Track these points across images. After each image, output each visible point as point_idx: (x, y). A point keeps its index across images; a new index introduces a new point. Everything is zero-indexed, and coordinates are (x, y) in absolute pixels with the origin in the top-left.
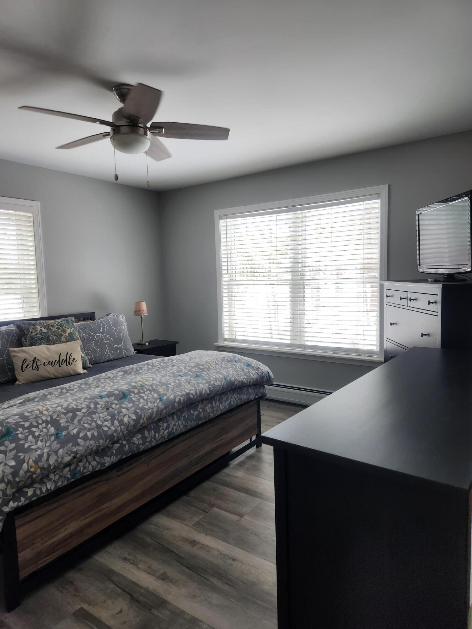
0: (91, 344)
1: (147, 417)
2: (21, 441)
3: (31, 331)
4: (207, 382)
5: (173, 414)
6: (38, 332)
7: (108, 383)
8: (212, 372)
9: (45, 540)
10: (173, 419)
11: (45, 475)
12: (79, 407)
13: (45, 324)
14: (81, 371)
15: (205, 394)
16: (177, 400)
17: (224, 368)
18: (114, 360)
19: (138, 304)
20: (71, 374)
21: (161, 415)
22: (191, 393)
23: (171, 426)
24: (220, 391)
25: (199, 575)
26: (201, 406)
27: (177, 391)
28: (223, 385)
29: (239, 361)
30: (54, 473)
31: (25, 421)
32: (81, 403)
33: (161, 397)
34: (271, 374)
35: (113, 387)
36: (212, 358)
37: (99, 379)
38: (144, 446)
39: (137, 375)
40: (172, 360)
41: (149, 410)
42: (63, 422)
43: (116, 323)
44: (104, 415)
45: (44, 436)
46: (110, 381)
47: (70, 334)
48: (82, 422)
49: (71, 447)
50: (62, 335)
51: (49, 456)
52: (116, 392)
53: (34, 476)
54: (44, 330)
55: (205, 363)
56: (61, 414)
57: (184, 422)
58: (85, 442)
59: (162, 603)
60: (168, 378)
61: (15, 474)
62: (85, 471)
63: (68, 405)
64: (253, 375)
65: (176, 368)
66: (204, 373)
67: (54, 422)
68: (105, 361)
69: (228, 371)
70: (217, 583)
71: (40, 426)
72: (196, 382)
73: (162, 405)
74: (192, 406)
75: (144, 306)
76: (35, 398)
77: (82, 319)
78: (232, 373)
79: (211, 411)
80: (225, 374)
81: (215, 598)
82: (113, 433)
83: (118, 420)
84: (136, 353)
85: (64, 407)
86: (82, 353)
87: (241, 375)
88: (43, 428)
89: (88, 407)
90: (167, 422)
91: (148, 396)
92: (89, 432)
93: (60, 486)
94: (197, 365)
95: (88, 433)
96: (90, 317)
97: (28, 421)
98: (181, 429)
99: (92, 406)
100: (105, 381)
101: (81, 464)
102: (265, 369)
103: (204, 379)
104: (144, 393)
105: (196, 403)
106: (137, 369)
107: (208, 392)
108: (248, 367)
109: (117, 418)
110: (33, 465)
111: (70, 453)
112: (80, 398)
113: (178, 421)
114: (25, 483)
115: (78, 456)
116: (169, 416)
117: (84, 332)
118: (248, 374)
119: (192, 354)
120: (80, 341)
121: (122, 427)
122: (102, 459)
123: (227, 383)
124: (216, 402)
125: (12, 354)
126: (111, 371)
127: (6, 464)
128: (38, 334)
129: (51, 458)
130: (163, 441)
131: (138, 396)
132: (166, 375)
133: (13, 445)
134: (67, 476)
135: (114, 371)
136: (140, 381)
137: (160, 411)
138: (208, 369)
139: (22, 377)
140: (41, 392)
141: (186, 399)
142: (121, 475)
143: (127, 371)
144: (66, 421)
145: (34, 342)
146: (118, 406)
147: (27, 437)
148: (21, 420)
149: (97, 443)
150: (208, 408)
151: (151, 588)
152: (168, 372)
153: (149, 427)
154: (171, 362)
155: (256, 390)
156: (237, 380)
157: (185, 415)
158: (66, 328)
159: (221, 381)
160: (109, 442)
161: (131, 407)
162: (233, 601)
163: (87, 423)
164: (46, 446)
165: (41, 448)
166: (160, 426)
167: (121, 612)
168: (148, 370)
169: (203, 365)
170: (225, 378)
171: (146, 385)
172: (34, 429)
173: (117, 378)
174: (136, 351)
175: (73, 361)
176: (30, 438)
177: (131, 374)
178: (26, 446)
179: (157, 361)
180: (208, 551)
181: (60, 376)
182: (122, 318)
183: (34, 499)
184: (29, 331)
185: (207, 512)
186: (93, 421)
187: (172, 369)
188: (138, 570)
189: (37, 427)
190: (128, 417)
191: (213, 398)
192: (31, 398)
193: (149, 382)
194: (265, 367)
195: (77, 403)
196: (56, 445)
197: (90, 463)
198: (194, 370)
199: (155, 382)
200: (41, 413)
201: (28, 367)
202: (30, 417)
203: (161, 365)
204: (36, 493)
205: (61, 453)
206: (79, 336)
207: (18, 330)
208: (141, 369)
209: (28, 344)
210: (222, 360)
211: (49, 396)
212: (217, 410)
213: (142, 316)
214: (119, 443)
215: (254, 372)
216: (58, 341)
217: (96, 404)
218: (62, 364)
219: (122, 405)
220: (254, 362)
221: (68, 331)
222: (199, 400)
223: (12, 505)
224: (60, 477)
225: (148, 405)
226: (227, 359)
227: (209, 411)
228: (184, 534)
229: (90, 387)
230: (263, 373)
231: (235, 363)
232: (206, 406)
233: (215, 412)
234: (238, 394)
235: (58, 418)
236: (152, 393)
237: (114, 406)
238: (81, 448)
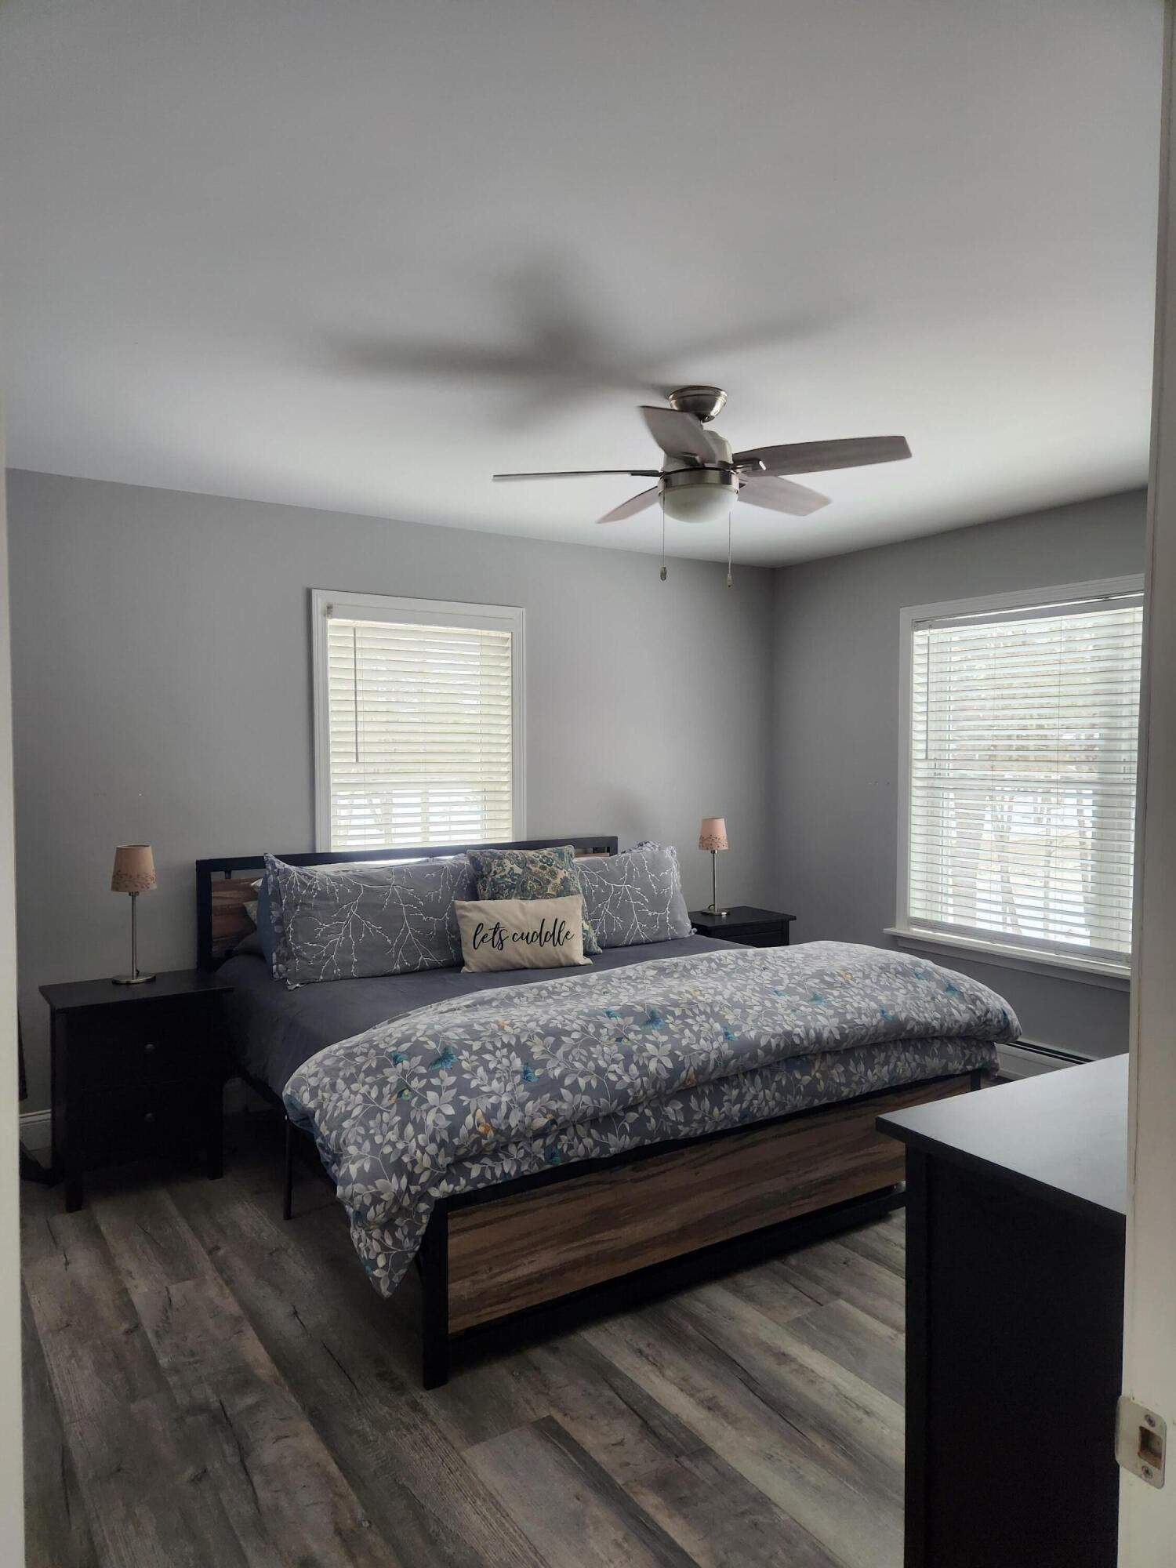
0: (603, 906)
1: (696, 1068)
2: (464, 1073)
3: (494, 869)
4: (837, 1014)
5: (754, 1072)
6: (506, 872)
7: (625, 988)
8: (852, 993)
9: (496, 1270)
10: (753, 1083)
11: (501, 1145)
12: (567, 1028)
13: (519, 858)
14: (581, 960)
15: (829, 1040)
16: (763, 1042)
17: (885, 988)
18: (648, 943)
19: (708, 823)
20: (561, 963)
21: (725, 1067)
22: (794, 1032)
23: (748, 1097)
24: (867, 1038)
25: (786, 1421)
26: (819, 1067)
27: (765, 1023)
28: (876, 1026)
29: (927, 975)
30: (517, 1144)
31: (473, 1040)
32: (572, 1021)
33: (730, 1032)
34: (1012, 1016)
35: (634, 998)
36: (859, 961)
37: (608, 979)
38: (688, 1129)
39: (684, 980)
40: (764, 957)
41: (702, 1054)
42: (537, 1050)
43: (657, 864)
44: (611, 1049)
45: (504, 1072)
46: (629, 984)
47: (564, 881)
48: (570, 1057)
49: (549, 1100)
50: (549, 882)
51: (509, 1109)
52: (639, 1008)
53: (484, 1142)
54: (518, 870)
55: (839, 971)
56: (535, 1036)
57: (777, 1094)
58: (574, 1096)
59: (702, 1451)
60: (748, 993)
61: (453, 1131)
62: (570, 1153)
63: (549, 1021)
64: (960, 1013)
65: (770, 974)
66: (832, 994)
67: (522, 1050)
68: (630, 943)
69: (893, 994)
70: (823, 1446)
71: (498, 1053)
72: (810, 1010)
73: (729, 1049)
74: (799, 1063)
75: (721, 828)
76: (493, 999)
77: (592, 850)
78: (903, 1002)
79: (843, 1080)
80: (884, 1002)
81: (812, 1472)
82: (627, 1088)
83: (637, 1064)
84: (696, 933)
85: (541, 1023)
86: (584, 922)
87: (926, 1008)
88: (503, 1056)
89: (584, 1030)
90: (739, 1086)
91: (701, 1026)
92: (582, 1077)
93: (526, 1173)
94: (820, 974)
95: (579, 1079)
96: (607, 846)
97: (478, 1039)
98: (769, 1108)
99: (591, 1029)
100: (620, 983)
101: (564, 1138)
102: (996, 1002)
103: (830, 1006)
104: (694, 1018)
105: (809, 1057)
106: (685, 967)
107: (838, 1037)
108: (948, 994)
109: (635, 1060)
110: (483, 1120)
111: (545, 1112)
112: (571, 1010)
113: (763, 1089)
114: (469, 1151)
115: (559, 1121)
116: (743, 1073)
117: (592, 878)
118: (945, 1010)
119: (813, 948)
120: (582, 897)
121: (645, 1079)
122: (603, 1137)
123: (885, 1022)
124: (857, 1064)
125: (459, 912)
126: (634, 965)
127: (439, 1111)
128: (505, 876)
129: (512, 1113)
130: (729, 1127)
131: (680, 1022)
132: (745, 986)
133: (453, 1079)
134: (539, 1156)
135: (639, 967)
136: (687, 992)
137: (723, 1061)
138: (843, 986)
139: (476, 957)
140: (504, 991)
141: (782, 1045)
142: (641, 1180)
143: (665, 969)
144: (543, 1051)
145: (498, 893)
146: (640, 1037)
147: (475, 1069)
148: (468, 1037)
149: (595, 1101)
150: (837, 1073)
151: (684, 1418)
152: (750, 981)
153: (699, 1090)
154: (761, 959)
155: (966, 1052)
156: (914, 1019)
157: (781, 1080)
158: (558, 867)
159: (872, 1017)
160: (618, 1106)
161: (664, 1044)
162: (850, 1489)
163: (580, 1060)
164: (505, 1091)
165: (497, 1092)
166: (725, 1094)
167: (621, 1443)
168: (709, 972)
169: (832, 975)
170: (883, 1012)
171: (700, 1002)
172: (487, 1057)
173: (645, 981)
174: (695, 929)
175: (566, 937)
176: (480, 1070)
177: (672, 976)
178: (473, 1084)
179: (729, 954)
180: (812, 1381)
181: (541, 965)
182: (669, 854)
183: (481, 1186)
184: (491, 870)
185: (822, 1305)
186: (590, 1057)
187: (760, 976)
188: (661, 1378)
189: (493, 1053)
190: (658, 1062)
191: (850, 1051)
192: (486, 999)
193: (707, 996)
194: (998, 999)
195: (565, 1018)
196: (522, 1093)
197: (580, 1140)
198: (810, 983)
199: (719, 998)
200: (501, 1028)
201: (485, 940)
202: (482, 1034)
203: (737, 964)
204: (485, 1177)
205: (531, 1109)
206: (582, 887)
207: (471, 867)
208: (694, 967)
209: (487, 896)
210: (881, 968)
211: (516, 1000)
212: (859, 1083)
213: (714, 851)
214: (637, 1112)
215: (962, 1007)
216: (540, 894)
217: (600, 1026)
218: (545, 940)
219: (647, 1036)
220: (966, 982)
221: (561, 874)
222: (814, 1052)
223: (446, 1187)
224: (527, 1154)
225: (699, 1044)
226: (895, 969)
227: (838, 1081)
228: (764, 1335)
229: (591, 993)
230: (988, 1011)
231: (915, 980)
232: (832, 1067)
233: (853, 1086)
234: (915, 1054)
235: (528, 1043)
236: (711, 1020)
237: (631, 1036)
238: (565, 1106)
